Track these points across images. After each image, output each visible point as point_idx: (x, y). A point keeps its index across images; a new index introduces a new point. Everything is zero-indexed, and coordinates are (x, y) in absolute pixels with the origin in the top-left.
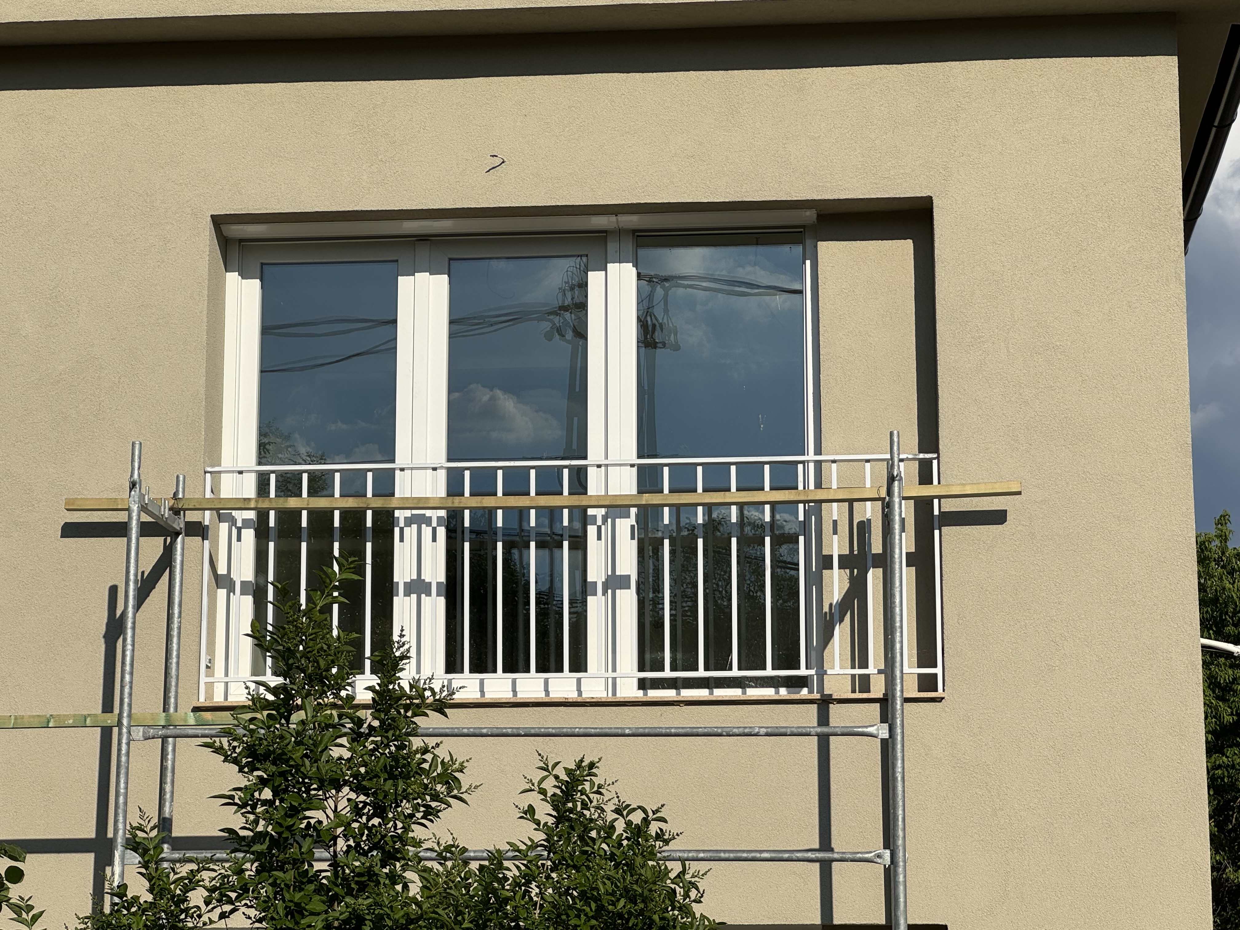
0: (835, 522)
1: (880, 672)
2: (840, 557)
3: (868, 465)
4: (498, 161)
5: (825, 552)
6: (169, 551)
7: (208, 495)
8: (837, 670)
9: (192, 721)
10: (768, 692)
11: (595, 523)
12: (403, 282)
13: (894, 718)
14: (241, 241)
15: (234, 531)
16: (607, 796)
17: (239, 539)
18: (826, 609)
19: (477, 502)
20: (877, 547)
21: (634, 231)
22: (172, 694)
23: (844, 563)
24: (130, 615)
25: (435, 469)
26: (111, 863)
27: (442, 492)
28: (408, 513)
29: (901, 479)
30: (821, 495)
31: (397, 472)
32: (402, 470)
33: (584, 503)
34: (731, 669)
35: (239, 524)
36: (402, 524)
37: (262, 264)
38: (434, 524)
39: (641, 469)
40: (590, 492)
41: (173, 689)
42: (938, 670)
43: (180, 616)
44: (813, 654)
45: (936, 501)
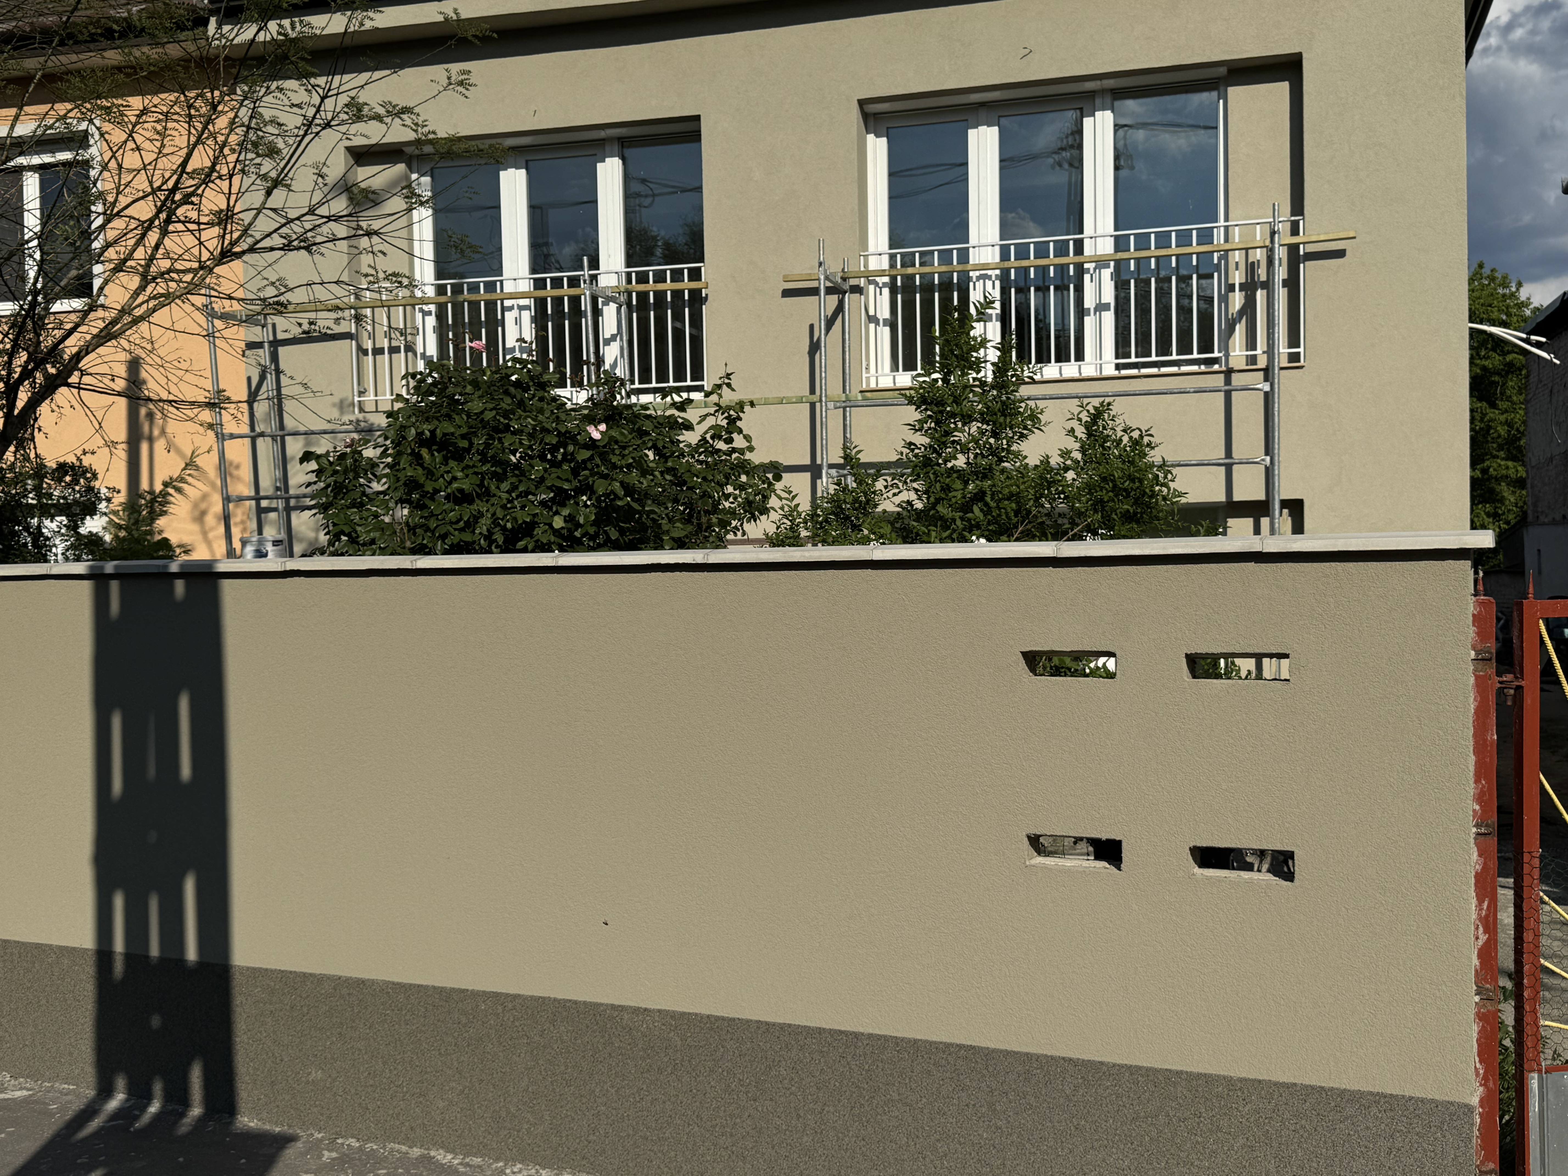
0: (1237, 263)
1: (1264, 352)
2: (1241, 284)
3: (1258, 227)
4: (1027, 51)
5: (1230, 282)
6: (841, 303)
7: (862, 269)
8: (1237, 353)
9: (860, 398)
10: (1195, 368)
11: (1088, 272)
12: (972, 133)
13: (1273, 378)
14: (875, 114)
15: (878, 290)
16: (1118, 422)
17: (881, 294)
18: (1230, 317)
19: (1018, 264)
20: (1263, 278)
21: (1112, 90)
22: (847, 384)
23: (1242, 287)
24: (823, 339)
25: (993, 246)
26: (820, 477)
27: (997, 259)
28: (977, 273)
29: (1279, 233)
30: (1228, 246)
31: (971, 250)
32: (974, 247)
33: (1082, 260)
34: (1171, 355)
35: (881, 285)
36: (974, 280)
37: (888, 128)
38: (993, 278)
39: (1117, 238)
40: (1085, 254)
41: (848, 381)
42: (1301, 350)
43: (849, 340)
44: (1222, 344)
45: (1301, 246)
